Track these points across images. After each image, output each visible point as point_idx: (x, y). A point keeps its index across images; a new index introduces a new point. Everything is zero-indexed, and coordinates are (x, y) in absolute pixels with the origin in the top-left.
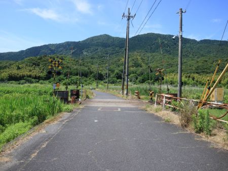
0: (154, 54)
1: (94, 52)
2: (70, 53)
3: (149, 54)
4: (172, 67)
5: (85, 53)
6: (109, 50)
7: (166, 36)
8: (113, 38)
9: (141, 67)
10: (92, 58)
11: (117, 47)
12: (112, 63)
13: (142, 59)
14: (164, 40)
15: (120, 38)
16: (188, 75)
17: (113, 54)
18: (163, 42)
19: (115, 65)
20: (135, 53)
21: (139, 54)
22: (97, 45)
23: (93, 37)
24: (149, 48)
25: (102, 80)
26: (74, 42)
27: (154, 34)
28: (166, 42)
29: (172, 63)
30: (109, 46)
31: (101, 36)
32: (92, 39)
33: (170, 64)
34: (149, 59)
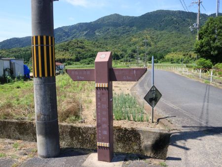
0: (162, 32)
1: (106, 33)
2: (83, 35)
3: (158, 32)
4: (176, 45)
5: (97, 34)
6: (120, 29)
7: (175, 11)
8: (123, 17)
9: (150, 46)
10: (105, 39)
11: (127, 26)
12: (124, 43)
13: (151, 38)
14: (173, 17)
15: (130, 17)
16: (187, 53)
17: (124, 33)
18: (173, 19)
19: (127, 45)
20: (145, 31)
21: (148, 32)
22: (109, 25)
23: (104, 18)
24: (159, 26)
25: (118, 59)
26: (86, 23)
27: (163, 10)
28: (175, 19)
29: (177, 42)
30: (120, 26)
31: (111, 15)
32: (103, 19)
33: (175, 43)
34: (158, 38)
